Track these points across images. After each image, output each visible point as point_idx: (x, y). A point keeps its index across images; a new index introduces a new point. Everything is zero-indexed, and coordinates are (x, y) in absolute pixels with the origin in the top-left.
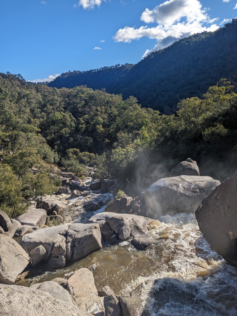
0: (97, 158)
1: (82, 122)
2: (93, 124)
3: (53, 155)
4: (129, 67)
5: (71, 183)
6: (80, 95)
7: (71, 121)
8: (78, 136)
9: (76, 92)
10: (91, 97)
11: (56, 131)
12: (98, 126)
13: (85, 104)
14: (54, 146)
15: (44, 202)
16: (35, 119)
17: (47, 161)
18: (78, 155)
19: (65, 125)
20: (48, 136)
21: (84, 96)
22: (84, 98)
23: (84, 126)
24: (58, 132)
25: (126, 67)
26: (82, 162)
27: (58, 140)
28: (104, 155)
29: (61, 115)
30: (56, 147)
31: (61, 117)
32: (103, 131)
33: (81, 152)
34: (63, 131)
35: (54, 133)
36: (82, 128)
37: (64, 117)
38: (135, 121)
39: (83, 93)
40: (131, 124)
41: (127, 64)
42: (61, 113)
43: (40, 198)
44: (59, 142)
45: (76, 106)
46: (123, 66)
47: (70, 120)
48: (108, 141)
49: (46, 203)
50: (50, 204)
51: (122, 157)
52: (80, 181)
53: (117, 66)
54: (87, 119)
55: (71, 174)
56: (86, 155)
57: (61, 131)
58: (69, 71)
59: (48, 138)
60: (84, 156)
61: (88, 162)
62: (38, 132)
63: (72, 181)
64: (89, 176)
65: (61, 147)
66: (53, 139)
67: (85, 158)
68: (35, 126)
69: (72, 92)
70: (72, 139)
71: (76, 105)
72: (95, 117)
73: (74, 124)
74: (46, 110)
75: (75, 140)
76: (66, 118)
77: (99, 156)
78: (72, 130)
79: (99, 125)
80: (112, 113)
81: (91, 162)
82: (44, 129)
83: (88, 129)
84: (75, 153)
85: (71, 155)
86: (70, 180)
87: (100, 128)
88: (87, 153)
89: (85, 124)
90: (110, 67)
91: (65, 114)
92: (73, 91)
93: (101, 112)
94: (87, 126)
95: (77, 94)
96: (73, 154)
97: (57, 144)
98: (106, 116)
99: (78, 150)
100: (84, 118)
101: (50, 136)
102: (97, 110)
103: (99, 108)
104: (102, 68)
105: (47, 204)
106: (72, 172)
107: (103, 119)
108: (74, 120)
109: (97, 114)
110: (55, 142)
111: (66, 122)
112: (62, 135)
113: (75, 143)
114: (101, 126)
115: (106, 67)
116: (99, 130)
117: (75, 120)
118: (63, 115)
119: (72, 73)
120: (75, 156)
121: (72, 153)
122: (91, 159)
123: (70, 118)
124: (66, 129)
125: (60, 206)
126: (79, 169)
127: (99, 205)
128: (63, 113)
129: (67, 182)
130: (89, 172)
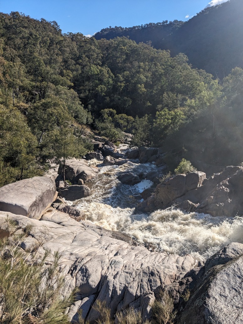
0: (137, 121)
1: (122, 79)
2: (134, 83)
3: (86, 115)
4: (178, 25)
5: (104, 148)
6: (121, 47)
7: (109, 77)
8: (115, 96)
9: (116, 44)
10: (134, 51)
11: (91, 88)
12: (139, 85)
13: (126, 59)
14: (88, 105)
15: (69, 166)
16: (68, 71)
17: (78, 121)
18: (115, 117)
19: (101, 81)
20: (81, 93)
21: (126, 48)
22: (126, 50)
23: (123, 84)
24: (93, 90)
25: (174, 24)
26: (117, 125)
27: (92, 99)
28: (145, 117)
29: (97, 69)
30: (90, 106)
31: (97, 72)
32: (145, 92)
33: (118, 113)
34: (99, 88)
35: (89, 90)
36: (121, 86)
37: (100, 72)
38: (184, 83)
39: (124, 46)
40: (179, 86)
41: (176, 21)
42: (98, 67)
43: (63, 161)
44: (93, 101)
45: (116, 60)
46: (171, 23)
47: (107, 76)
48: (149, 104)
49: (70, 168)
50: (75, 170)
51: (168, 123)
52: (114, 147)
53: (164, 23)
54: (127, 77)
55: (105, 139)
56: (123, 118)
57: (97, 89)
59: (82, 95)
60: (121, 119)
61: (125, 127)
62: (70, 87)
63: (106, 146)
64: (125, 143)
65: (96, 107)
66: (87, 97)
67: (121, 122)
68: (67, 79)
69: (112, 43)
70: (108, 99)
71: (115, 58)
72: (136, 74)
73: (112, 82)
74: (81, 63)
75: (112, 101)
76: (103, 73)
77: (139, 119)
78: (109, 89)
79: (141, 85)
80: (156, 71)
81: (129, 127)
82: (77, 85)
83: (127, 89)
84: (111, 114)
85: (106, 116)
86: (103, 145)
87: (142, 88)
88: (124, 115)
89: (124, 82)
90: (156, 23)
91: (102, 69)
92: (113, 41)
93: (144, 69)
94: (126, 84)
95: (118, 46)
96: (108, 116)
97: (91, 103)
98: (149, 75)
99: (115, 111)
100: (124, 75)
101: (84, 93)
102: (139, 67)
103: (142, 64)
104: (147, 24)
105: (72, 169)
106: (106, 137)
107: (147, 77)
108: (112, 77)
109: (139, 71)
110: (89, 101)
111: (103, 78)
112: (97, 94)
113: (112, 104)
114: (143, 85)
115: (152, 23)
116: (140, 91)
117: (114, 76)
118: (100, 70)
120: (110, 118)
121: (107, 114)
122: (128, 123)
123: (108, 73)
124: (103, 86)
125: (88, 174)
126: (115, 133)
127: (139, 178)
128: (100, 68)
129: (99, 147)
130: (126, 139)
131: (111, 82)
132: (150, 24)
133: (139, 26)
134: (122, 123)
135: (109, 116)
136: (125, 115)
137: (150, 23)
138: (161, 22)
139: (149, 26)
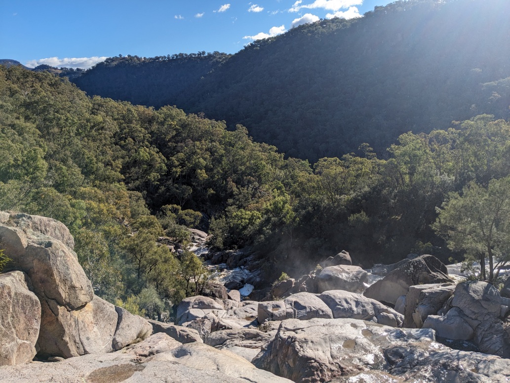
1: (177, 163)
2: (192, 168)
4: (220, 58)
6: (170, 122)
7: (161, 161)
9: (163, 118)
12: (199, 171)
21: (175, 123)
22: (175, 126)
23: (179, 170)
24: (142, 178)
25: (215, 57)
26: (183, 222)
31: (147, 156)
34: (151, 177)
36: (177, 172)
37: (151, 157)
38: (248, 163)
39: (173, 119)
41: (216, 53)
42: (146, 149)
45: (165, 138)
46: (210, 56)
47: (159, 160)
51: (246, 222)
53: (200, 54)
54: (182, 159)
57: (149, 177)
58: (120, 55)
61: (191, 223)
63: (179, 250)
67: (187, 218)
68: (117, 171)
70: (163, 188)
72: (192, 156)
75: (168, 190)
76: (154, 158)
78: (163, 175)
79: (201, 169)
80: (215, 151)
81: (196, 224)
84: (175, 211)
87: (202, 174)
88: (191, 211)
90: (188, 54)
91: (152, 152)
93: (201, 150)
94: (182, 169)
95: (165, 120)
96: (171, 212)
98: (208, 155)
99: (179, 207)
100: (178, 158)
103: (198, 143)
104: (176, 55)
107: (205, 159)
108: (164, 161)
109: (196, 152)
111: (155, 163)
112: (148, 182)
113: (168, 194)
114: (203, 170)
115: (183, 54)
117: (166, 160)
118: (149, 154)
119: (124, 58)
120: (174, 215)
121: (170, 210)
122: (195, 219)
123: (159, 156)
124: (155, 174)
128: (148, 150)
129: (172, 252)
131: (165, 168)
132: (181, 55)
133: (165, 57)
134: (189, 219)
137: (180, 53)
138: (197, 53)
139: (179, 57)
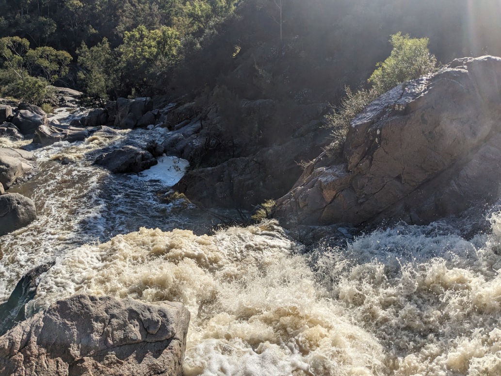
0: (84, 53)
5: (19, 116)
18: (27, 54)
28: (104, 43)
32: (80, 6)
33: (33, 46)
48: (93, 31)
51: (151, 53)
52: (41, 114)
60: (42, 58)
61: (54, 73)
63: (22, 111)
64: (61, 106)
85: (7, 53)
86: (14, 111)
88: (49, 50)
96: (12, 51)
99: (26, 42)
106: (15, 97)
116: (71, 5)
120: (18, 57)
121: (8, 47)
125: (11, 164)
126: (37, 85)
129: (7, 116)
130: (60, 97)
134: (48, 65)
135: (14, 53)
136: (51, 48)
